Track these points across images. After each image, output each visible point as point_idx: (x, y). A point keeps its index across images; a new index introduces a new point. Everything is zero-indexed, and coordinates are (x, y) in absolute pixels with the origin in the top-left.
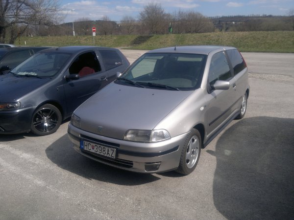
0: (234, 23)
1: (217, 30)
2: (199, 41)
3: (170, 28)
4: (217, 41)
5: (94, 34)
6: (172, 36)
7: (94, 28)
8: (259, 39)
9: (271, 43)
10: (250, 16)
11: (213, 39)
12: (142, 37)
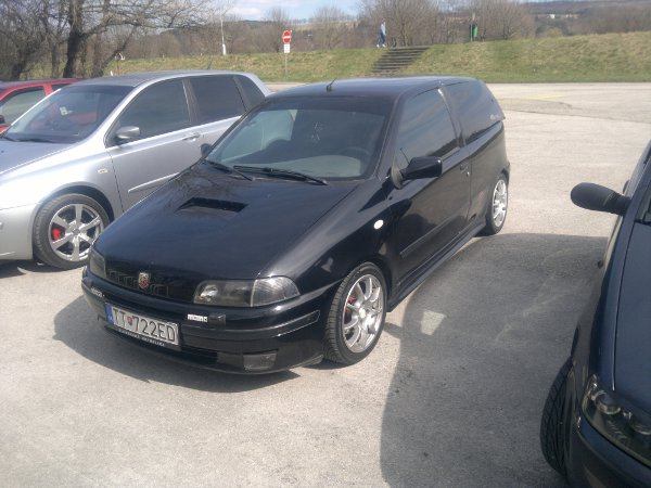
0: (553, 16)
2: (560, 56)
4: (611, 56)
5: (287, 48)
7: (287, 34)
12: (398, 53)
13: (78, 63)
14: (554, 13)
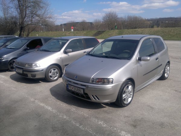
0: (167, 22)
1: (155, 26)
3: (116, 26)
5: (72, 30)
6: (117, 31)
7: (72, 27)
8: (166, 32)
9: (172, 35)
10: (178, 17)
11: (139, 32)
12: (100, 31)
13: (22, 33)
14: (167, 21)
